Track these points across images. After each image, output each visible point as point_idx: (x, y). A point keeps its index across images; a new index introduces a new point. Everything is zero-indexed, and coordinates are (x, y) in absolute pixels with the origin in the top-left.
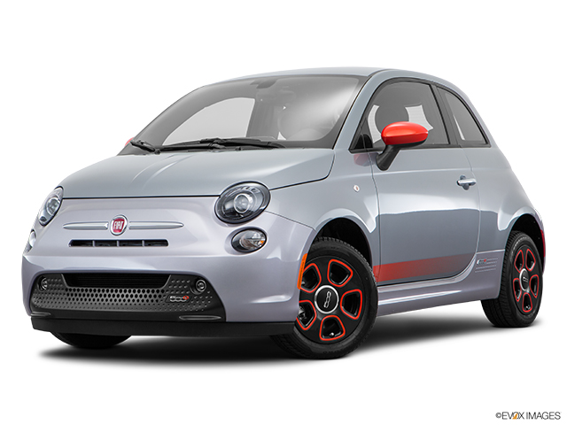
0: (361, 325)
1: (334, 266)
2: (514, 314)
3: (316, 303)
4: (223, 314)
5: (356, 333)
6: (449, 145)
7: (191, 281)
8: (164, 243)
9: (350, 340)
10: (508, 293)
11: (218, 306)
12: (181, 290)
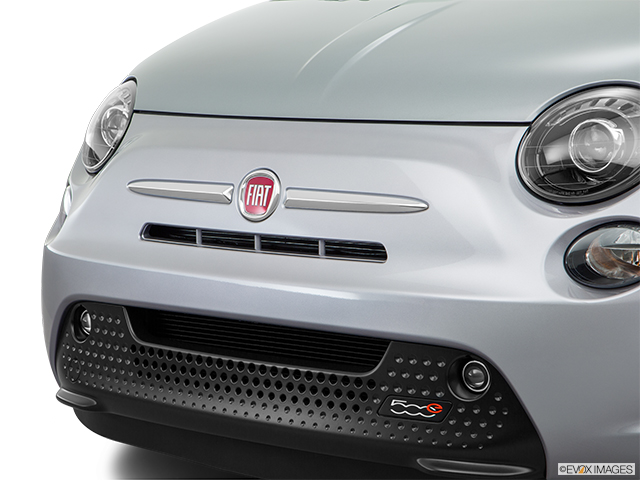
4: (538, 458)
7: (448, 363)
8: (376, 252)
12: (421, 385)
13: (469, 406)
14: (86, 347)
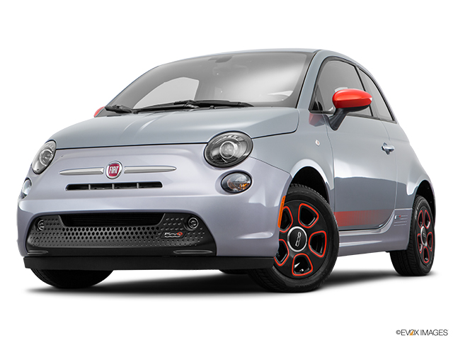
3: (289, 243)
4: (215, 249)
5: (322, 269)
6: (373, 117)
7: (184, 219)
8: (158, 185)
9: (317, 276)
10: (414, 246)
11: (210, 242)
12: (175, 227)
13: (191, 232)
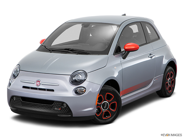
0: (116, 113)
1: (108, 95)
2: (166, 94)
3: (102, 107)
4: (72, 114)
5: (114, 115)
6: (146, 43)
8: (53, 90)
10: (164, 87)
11: (70, 112)
12: (58, 106)
13: (64, 109)
14: (15, 102)
